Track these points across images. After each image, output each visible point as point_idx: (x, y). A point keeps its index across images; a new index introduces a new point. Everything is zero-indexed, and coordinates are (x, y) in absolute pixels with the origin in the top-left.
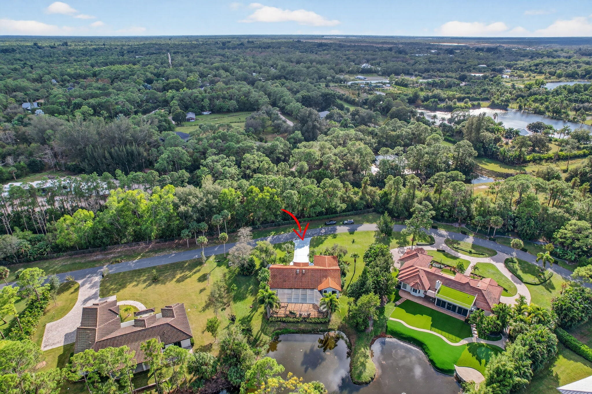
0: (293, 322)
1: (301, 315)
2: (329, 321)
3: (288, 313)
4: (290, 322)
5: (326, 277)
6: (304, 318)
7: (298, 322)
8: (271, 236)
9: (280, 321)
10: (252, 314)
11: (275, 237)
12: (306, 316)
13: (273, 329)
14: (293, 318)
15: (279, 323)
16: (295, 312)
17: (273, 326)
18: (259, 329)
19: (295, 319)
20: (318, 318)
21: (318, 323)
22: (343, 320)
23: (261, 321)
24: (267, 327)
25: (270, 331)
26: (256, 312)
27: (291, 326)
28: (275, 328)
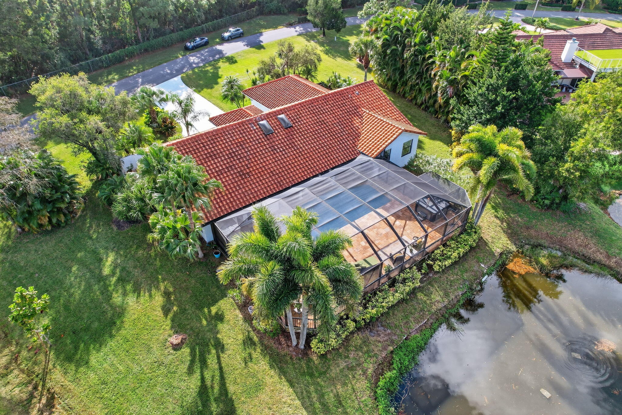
10: (212, 373)
15: (357, 338)
17: (351, 368)
22: (495, 209)
23: (281, 379)
24: (332, 391)
25: (359, 402)
26: (221, 355)
27: (407, 323)
28: (365, 373)
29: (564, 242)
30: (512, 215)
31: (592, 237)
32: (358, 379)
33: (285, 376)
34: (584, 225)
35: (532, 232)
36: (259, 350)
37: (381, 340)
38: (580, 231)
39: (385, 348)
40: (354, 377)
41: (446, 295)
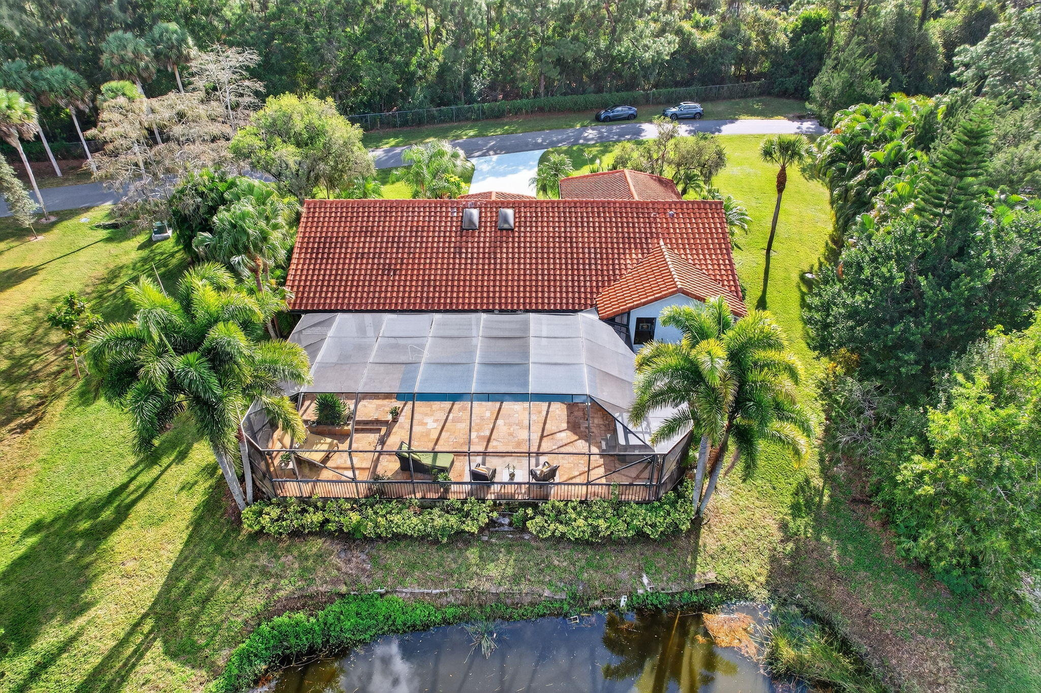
0: (424, 539)
1: (481, 480)
2: (697, 522)
3: (390, 466)
4: (399, 537)
5: (643, 244)
6: (507, 505)
7: (460, 538)
8: (386, 147)
9: (321, 530)
10: (145, 478)
11: (398, 150)
12: (521, 495)
13: (254, 602)
14: (426, 506)
15: (317, 545)
16: (443, 461)
17: (265, 573)
18: (148, 599)
19: (438, 520)
20: (618, 505)
21: (612, 542)
22: (796, 509)
23: (187, 528)
24: (215, 581)
25: (227, 618)
26: (173, 466)
27: (406, 574)
28: (273, 591)
29: (889, 648)
30: (825, 538)
31: (969, 676)
32: (256, 592)
33: (194, 530)
34: (974, 644)
35: (837, 590)
36: (207, 485)
37: (344, 570)
38: (952, 648)
39: (335, 582)
40: (256, 585)
41: (516, 579)
